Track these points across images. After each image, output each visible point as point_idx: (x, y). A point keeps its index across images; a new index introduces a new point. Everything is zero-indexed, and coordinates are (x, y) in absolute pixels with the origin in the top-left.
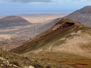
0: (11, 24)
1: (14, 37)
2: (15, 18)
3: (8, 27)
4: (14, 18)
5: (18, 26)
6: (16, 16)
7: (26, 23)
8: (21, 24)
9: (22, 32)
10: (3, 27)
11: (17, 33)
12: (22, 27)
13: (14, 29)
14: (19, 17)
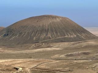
0: (43, 36)
1: (47, 65)
2: (54, 20)
3: (33, 45)
4: (50, 21)
5: (62, 41)
6: (58, 17)
7: (83, 36)
8: (70, 38)
9: (71, 55)
10: (18, 44)
11: (56, 56)
12: (73, 45)
13: (49, 49)
14: (64, 20)
